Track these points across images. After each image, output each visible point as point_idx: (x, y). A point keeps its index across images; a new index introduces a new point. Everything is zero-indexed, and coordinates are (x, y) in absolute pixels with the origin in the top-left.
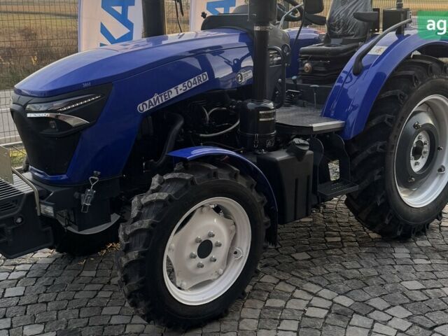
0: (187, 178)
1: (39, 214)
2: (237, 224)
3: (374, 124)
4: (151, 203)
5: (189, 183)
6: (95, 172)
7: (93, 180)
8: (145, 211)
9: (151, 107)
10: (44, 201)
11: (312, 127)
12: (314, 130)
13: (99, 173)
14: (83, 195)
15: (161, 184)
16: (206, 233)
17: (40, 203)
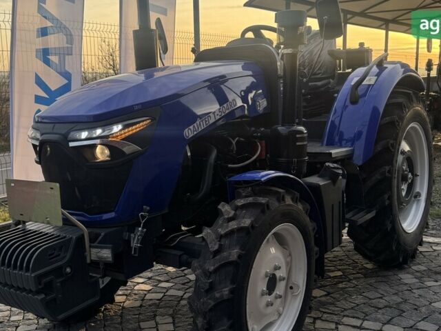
0: (263, 201)
1: (88, 261)
2: (293, 254)
3: (379, 149)
4: (232, 232)
5: (266, 207)
6: (144, 207)
7: (143, 217)
8: (226, 242)
9: (195, 133)
10: (95, 244)
11: (331, 154)
12: (333, 156)
13: (148, 208)
14: (132, 235)
15: (236, 211)
16: (272, 266)
17: (90, 247)
